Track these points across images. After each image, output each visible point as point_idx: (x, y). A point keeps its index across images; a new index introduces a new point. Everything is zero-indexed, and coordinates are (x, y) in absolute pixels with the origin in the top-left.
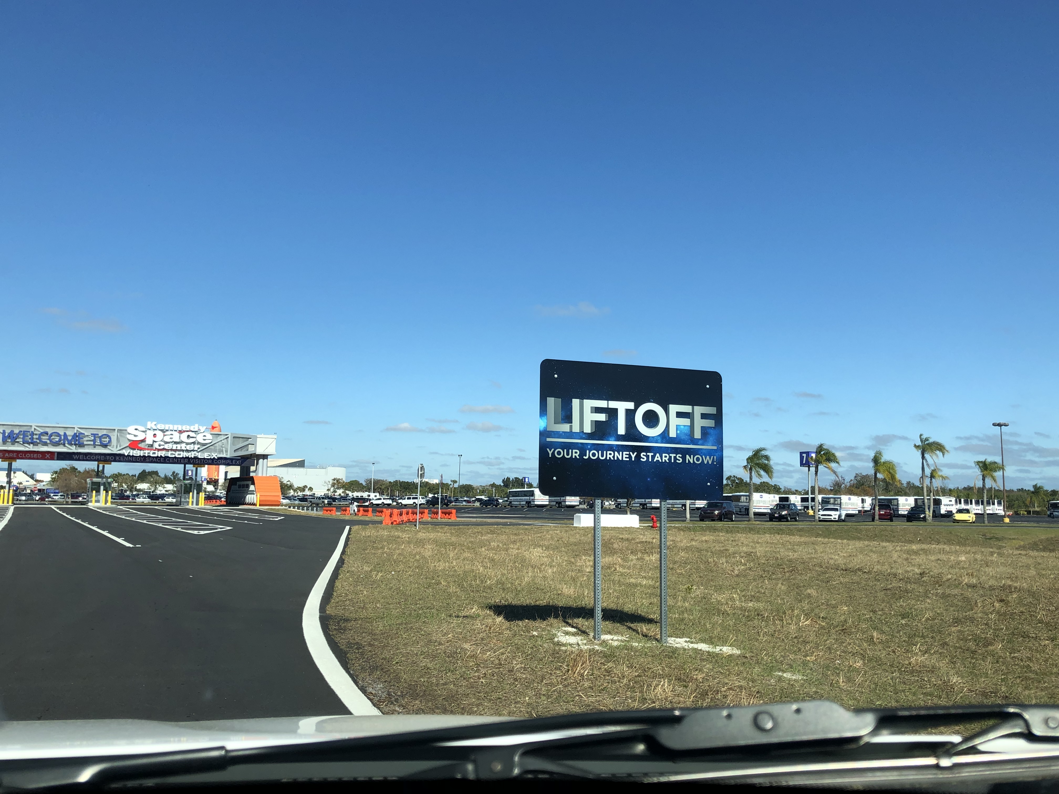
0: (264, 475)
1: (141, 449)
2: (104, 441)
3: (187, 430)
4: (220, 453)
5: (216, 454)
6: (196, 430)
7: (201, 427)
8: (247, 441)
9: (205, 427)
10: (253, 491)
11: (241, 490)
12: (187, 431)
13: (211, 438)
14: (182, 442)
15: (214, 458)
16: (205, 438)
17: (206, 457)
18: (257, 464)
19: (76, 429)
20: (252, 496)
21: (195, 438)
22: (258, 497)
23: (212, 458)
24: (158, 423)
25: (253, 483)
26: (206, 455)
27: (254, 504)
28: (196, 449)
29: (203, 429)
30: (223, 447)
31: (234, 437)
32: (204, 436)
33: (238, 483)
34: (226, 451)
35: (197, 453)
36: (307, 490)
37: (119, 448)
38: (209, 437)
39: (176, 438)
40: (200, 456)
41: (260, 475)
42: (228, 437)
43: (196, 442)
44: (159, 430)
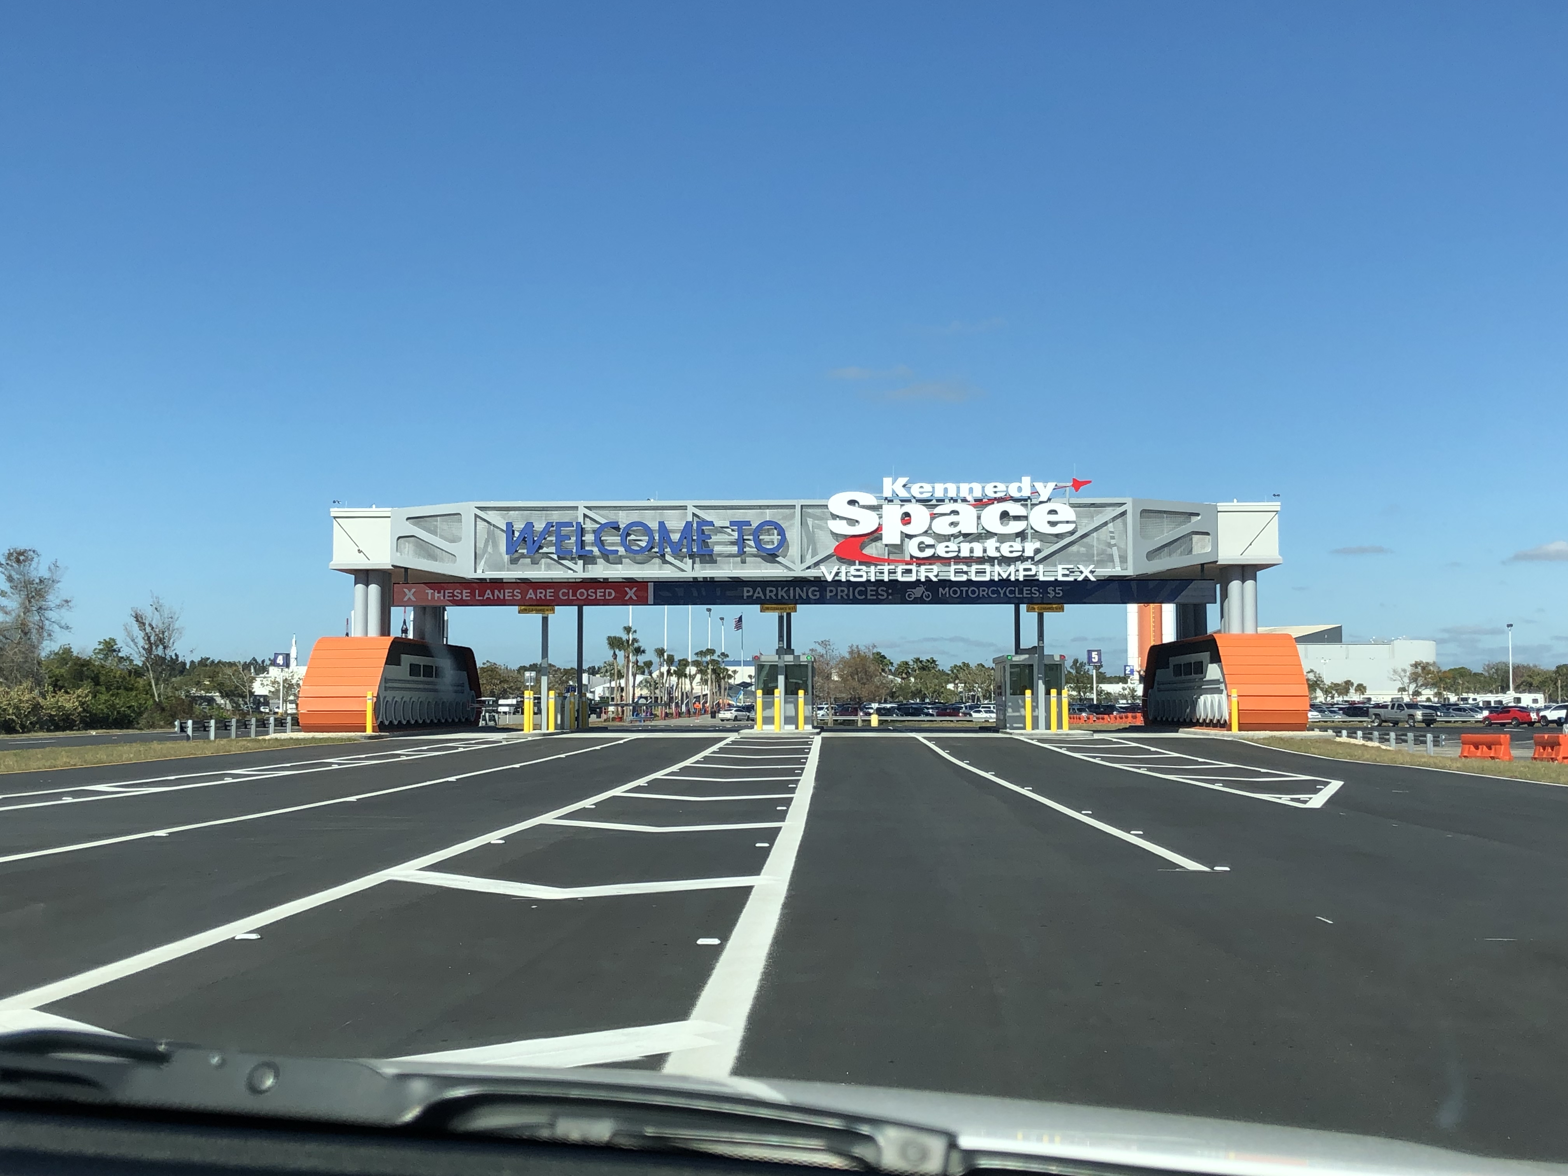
0: (1250, 630)
1: (868, 561)
2: (768, 543)
3: (998, 495)
4: (1101, 563)
5: (1091, 567)
6: (1026, 493)
7: (1039, 486)
8: (1184, 523)
9: (1051, 485)
10: (1217, 682)
11: (1183, 682)
12: (1000, 500)
13: (1073, 518)
14: (989, 535)
15: (1086, 580)
16: (1053, 518)
17: (1060, 578)
18: (1225, 595)
19: (691, 510)
20: (1216, 696)
21: (1026, 518)
22: (1235, 700)
23: (1080, 579)
24: (912, 481)
25: (1216, 658)
26: (1060, 572)
27: (1224, 725)
28: (1029, 553)
29: (1045, 490)
30: (1110, 546)
31: (1144, 512)
32: (1053, 512)
33: (1174, 661)
34: (1123, 559)
35: (1034, 568)
36: (1352, 690)
37: (810, 561)
38: (1066, 513)
39: (968, 521)
40: (1043, 574)
41: (1235, 629)
42: (1124, 514)
43: (1029, 531)
44: (919, 501)
